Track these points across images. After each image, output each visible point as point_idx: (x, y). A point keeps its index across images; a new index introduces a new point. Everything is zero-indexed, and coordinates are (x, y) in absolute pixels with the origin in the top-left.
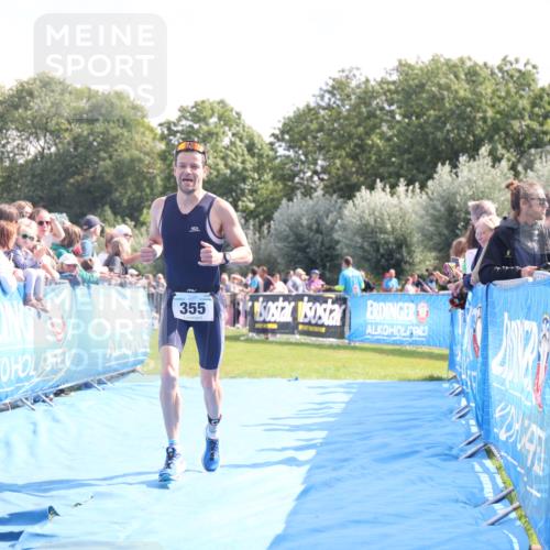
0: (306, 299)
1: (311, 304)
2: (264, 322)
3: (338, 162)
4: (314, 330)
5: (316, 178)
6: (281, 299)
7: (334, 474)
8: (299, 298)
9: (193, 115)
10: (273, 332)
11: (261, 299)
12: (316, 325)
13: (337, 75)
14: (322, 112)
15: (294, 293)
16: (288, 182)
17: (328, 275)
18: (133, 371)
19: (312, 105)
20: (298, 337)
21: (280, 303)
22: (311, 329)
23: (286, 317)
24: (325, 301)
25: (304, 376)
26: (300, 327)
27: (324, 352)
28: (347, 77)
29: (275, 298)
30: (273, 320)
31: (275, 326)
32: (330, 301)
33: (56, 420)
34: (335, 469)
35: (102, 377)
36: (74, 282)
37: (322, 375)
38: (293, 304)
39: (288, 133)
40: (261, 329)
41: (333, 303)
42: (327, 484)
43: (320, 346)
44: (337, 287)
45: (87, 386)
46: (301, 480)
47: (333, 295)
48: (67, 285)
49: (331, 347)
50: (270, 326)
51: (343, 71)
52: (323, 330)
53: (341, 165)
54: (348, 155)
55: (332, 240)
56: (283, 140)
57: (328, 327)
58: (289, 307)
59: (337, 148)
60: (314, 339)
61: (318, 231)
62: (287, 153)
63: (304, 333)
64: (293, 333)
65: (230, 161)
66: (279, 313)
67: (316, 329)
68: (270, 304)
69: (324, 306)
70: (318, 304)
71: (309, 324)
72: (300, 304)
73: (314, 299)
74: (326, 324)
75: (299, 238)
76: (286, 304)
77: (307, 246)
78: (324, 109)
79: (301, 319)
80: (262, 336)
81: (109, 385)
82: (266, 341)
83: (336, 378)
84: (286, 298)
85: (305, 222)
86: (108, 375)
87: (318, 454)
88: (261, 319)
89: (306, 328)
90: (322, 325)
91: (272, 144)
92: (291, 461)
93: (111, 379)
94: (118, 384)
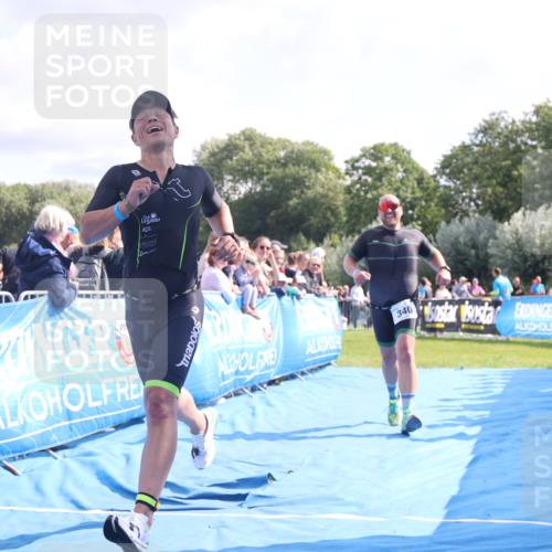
0: (467, 302)
1: (471, 307)
2: (433, 322)
3: (489, 190)
4: (473, 328)
5: (472, 204)
6: (447, 303)
7: (497, 446)
8: (461, 302)
9: (372, 155)
10: (441, 330)
11: (430, 304)
12: (475, 324)
13: (487, 118)
14: (476, 149)
15: (457, 298)
16: (450, 207)
17: (484, 282)
18: (329, 364)
19: (468, 142)
20: (461, 334)
21: (446, 306)
22: (472, 327)
23: (452, 318)
24: (482, 304)
25: (468, 366)
26: (463, 326)
27: (485, 346)
28: (497, 119)
29: (441, 303)
30: (440, 320)
31: (442, 326)
32: (487, 304)
33: (269, 404)
34: (498, 442)
35: (304, 370)
36: (280, 294)
37: (483, 364)
38: (456, 307)
39: (447, 167)
40: (431, 329)
41: (490, 305)
42: (492, 454)
43: (481, 341)
44: (492, 293)
45: (293, 377)
46: (470, 450)
47: (489, 299)
48: (275, 297)
49: (490, 341)
50: (438, 326)
51: (494, 114)
52: (482, 328)
53: (493, 192)
54: (499, 184)
55: (487, 253)
56: (444, 173)
57: (486, 325)
58: (454, 309)
59: (489, 178)
60: (475, 336)
61: (474, 246)
62: (447, 184)
63: (465, 330)
64: (457, 331)
65: (401, 193)
66: (445, 315)
67: (476, 327)
68: (438, 307)
69: (482, 308)
70: (477, 307)
71: (470, 323)
72: (462, 307)
73: (474, 303)
74: (484, 322)
75: (459, 252)
76: (451, 307)
77: (466, 259)
78: (477, 146)
79: (463, 319)
80: (432, 335)
81: (310, 375)
82: (435, 338)
83: (495, 367)
84: (451, 302)
85: (461, 240)
86: (309, 368)
87: (483, 429)
88: (431, 320)
89: (467, 326)
90: (481, 324)
91: (435, 176)
92: (461, 436)
93: (311, 371)
94: (318, 375)
